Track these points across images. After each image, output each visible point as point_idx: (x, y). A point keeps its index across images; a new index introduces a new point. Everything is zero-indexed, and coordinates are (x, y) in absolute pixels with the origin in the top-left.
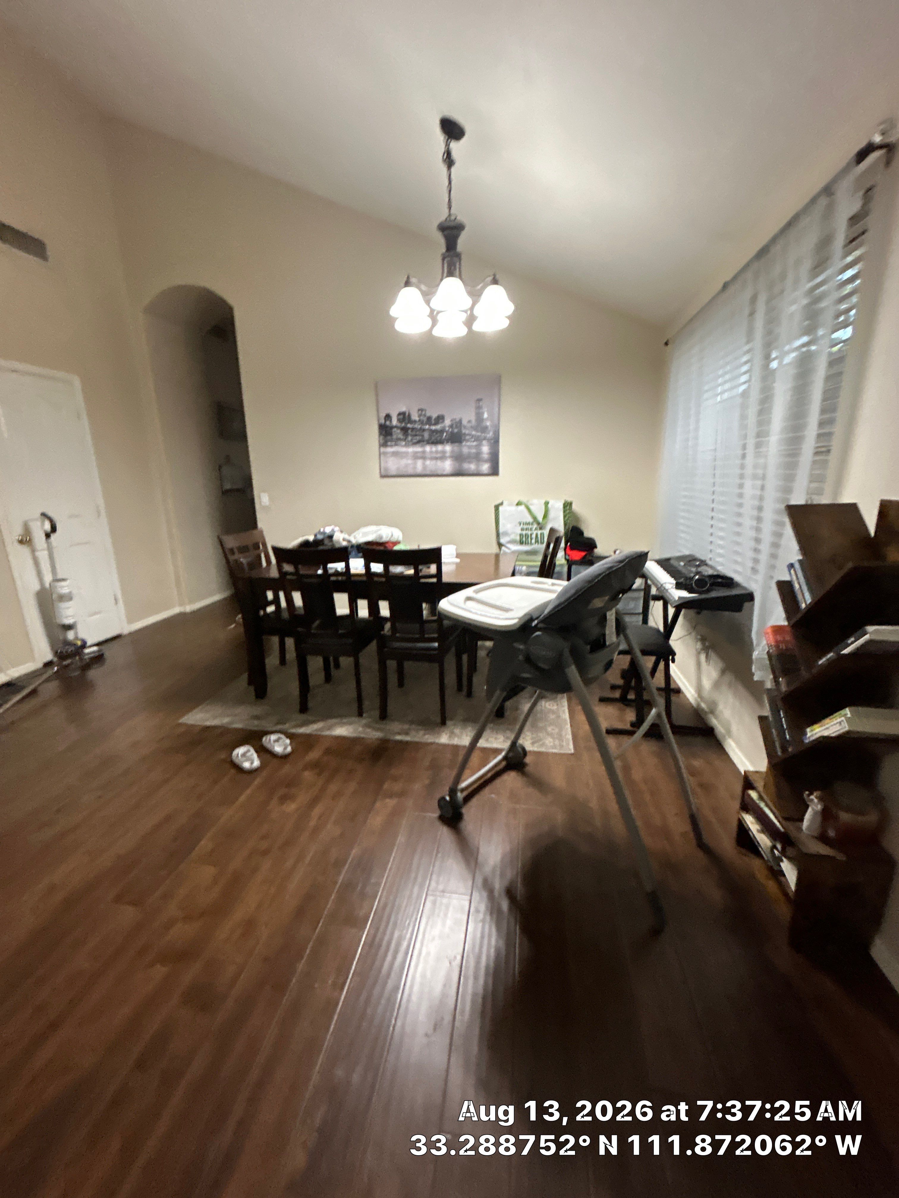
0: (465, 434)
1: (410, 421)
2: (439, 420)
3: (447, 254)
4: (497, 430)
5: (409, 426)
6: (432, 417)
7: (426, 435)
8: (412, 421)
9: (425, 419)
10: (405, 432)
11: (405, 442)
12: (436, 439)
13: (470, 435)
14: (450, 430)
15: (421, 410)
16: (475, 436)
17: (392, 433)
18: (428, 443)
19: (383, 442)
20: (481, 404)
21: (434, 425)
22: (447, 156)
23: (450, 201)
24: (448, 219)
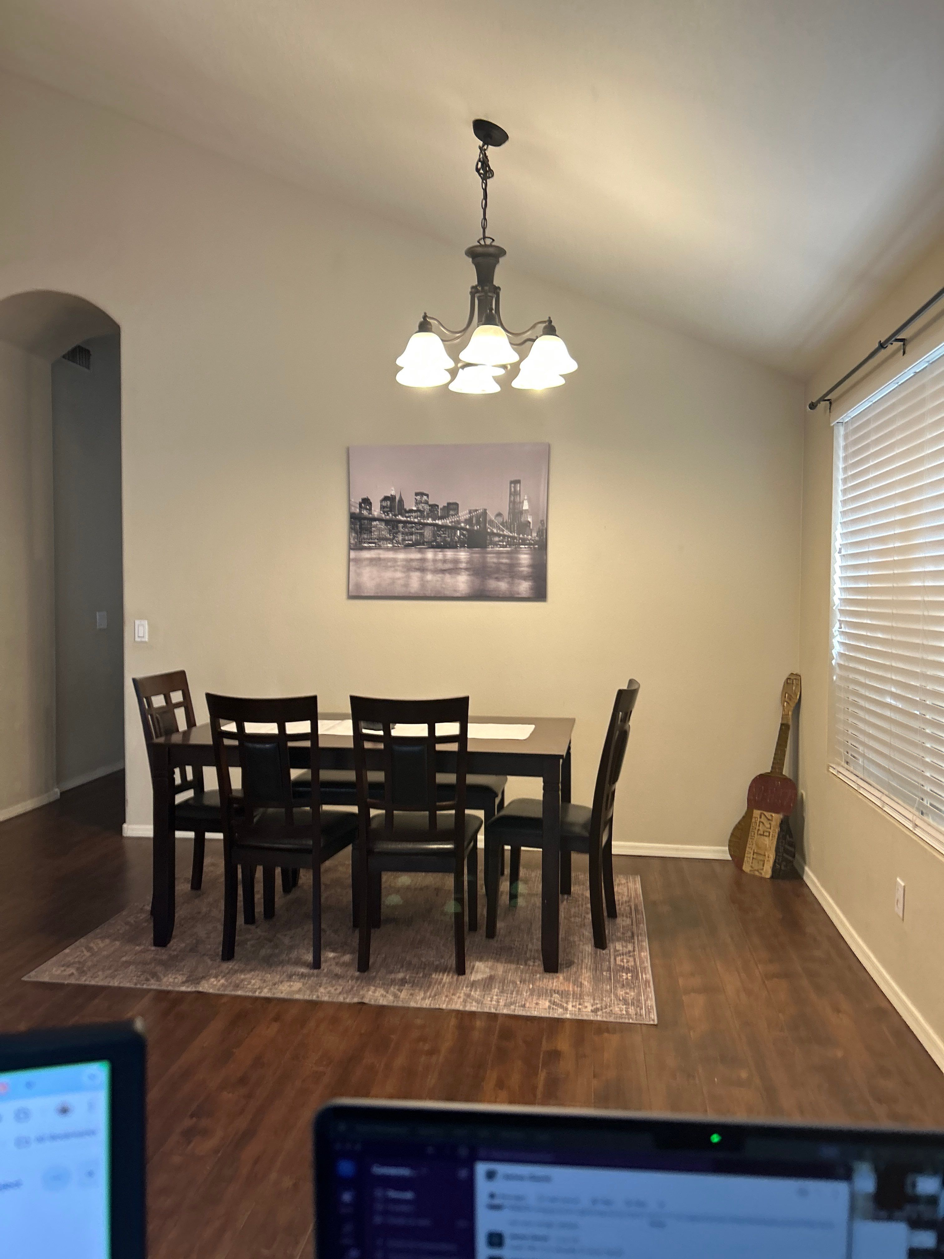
0: (493, 534)
1: (403, 511)
2: (448, 512)
3: (479, 288)
4: (544, 528)
5: (400, 517)
6: (438, 506)
7: (428, 533)
8: (405, 510)
9: (427, 508)
10: (393, 529)
11: (393, 543)
12: (444, 540)
13: (499, 535)
14: (468, 527)
15: (422, 494)
16: (509, 537)
17: (371, 528)
18: (430, 546)
19: (356, 543)
20: (518, 489)
21: (441, 518)
22: (482, 165)
23: (485, 219)
24: (482, 242)
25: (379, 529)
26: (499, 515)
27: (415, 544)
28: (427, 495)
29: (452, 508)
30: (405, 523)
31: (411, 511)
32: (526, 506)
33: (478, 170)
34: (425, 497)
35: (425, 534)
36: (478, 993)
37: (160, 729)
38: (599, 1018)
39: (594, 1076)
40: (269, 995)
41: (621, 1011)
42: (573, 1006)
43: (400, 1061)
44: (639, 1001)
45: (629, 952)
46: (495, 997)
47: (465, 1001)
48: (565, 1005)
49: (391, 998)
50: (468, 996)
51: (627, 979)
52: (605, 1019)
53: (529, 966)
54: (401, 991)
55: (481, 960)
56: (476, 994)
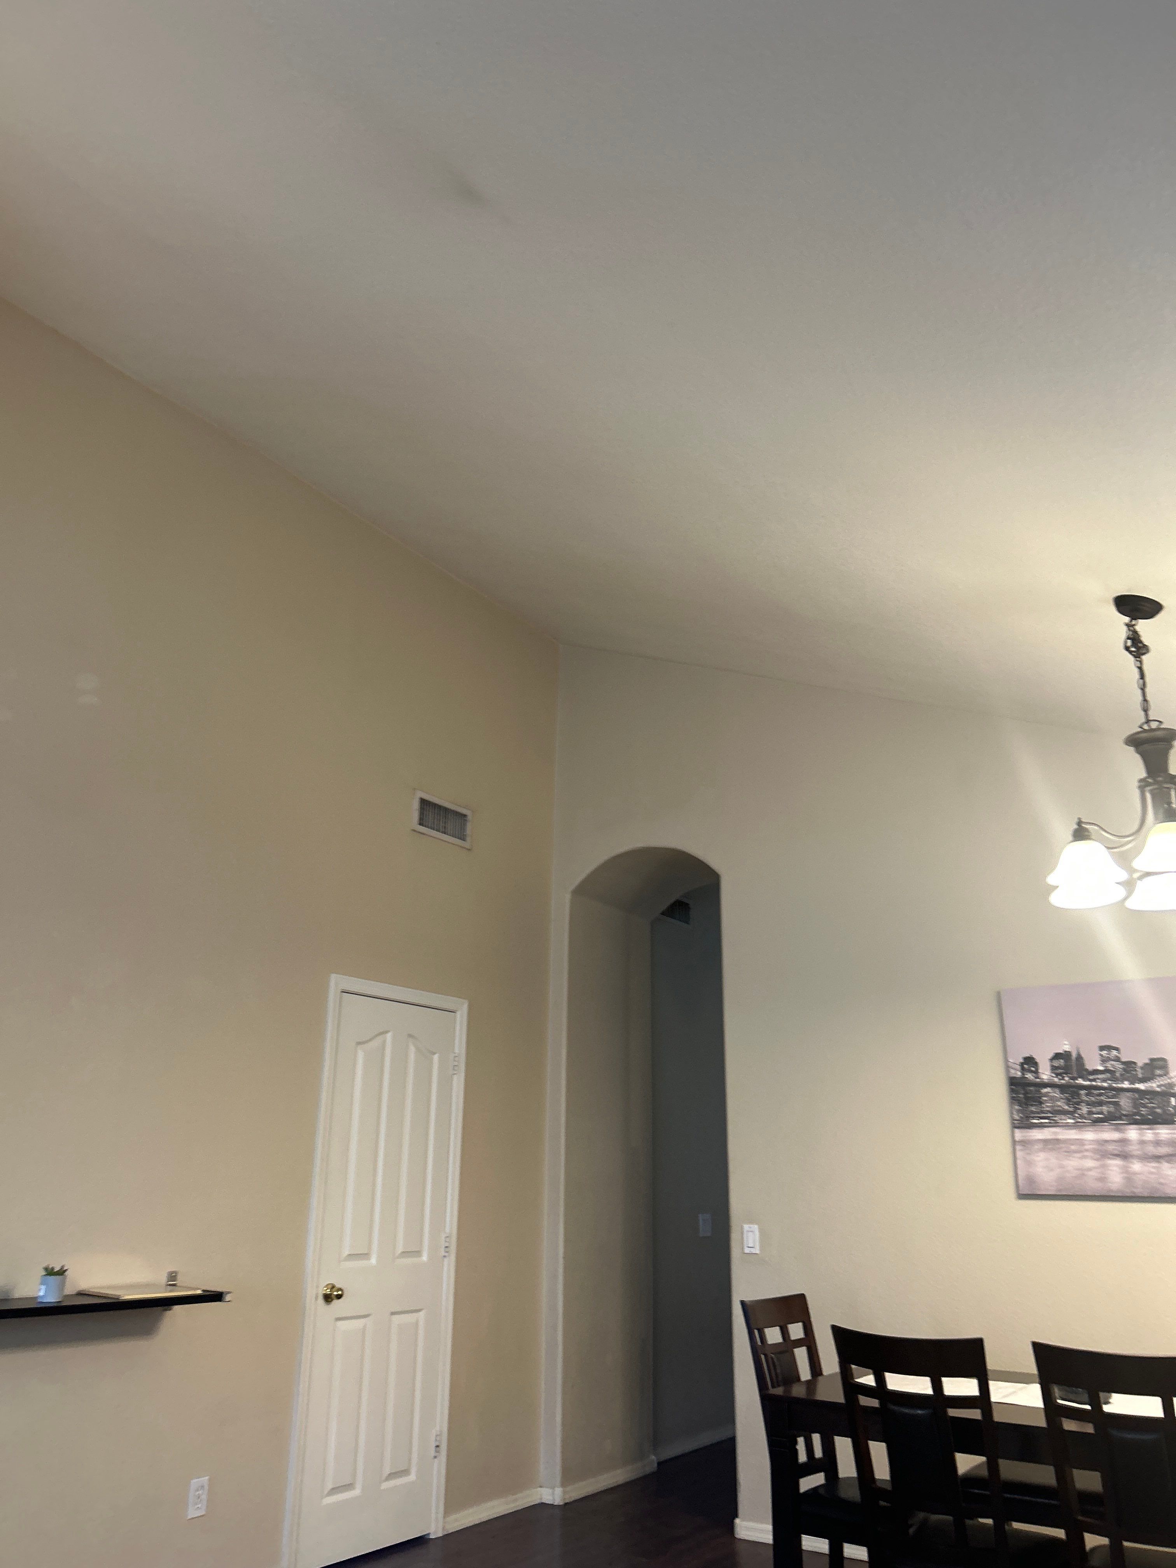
1: (1084, 1073)
2: (1153, 1072)
3: (1150, 780)
5: (1080, 1081)
6: (1135, 1063)
7: (1125, 1102)
8: (1087, 1070)
9: (1119, 1066)
10: (1072, 1096)
11: (1073, 1119)
12: (1152, 1112)
15: (1109, 1048)
17: (1040, 1098)
18: (1132, 1121)
19: (1021, 1117)
21: (1143, 1080)
22: (1133, 643)
23: (1145, 700)
24: (1146, 727)
25: (1053, 1098)
27: (1108, 1119)
28: (1117, 1049)
29: (1158, 1065)
30: (1089, 1088)
31: (1096, 1072)
33: (1127, 649)
34: (1114, 1053)
35: (1121, 1104)
37: (776, 1374)
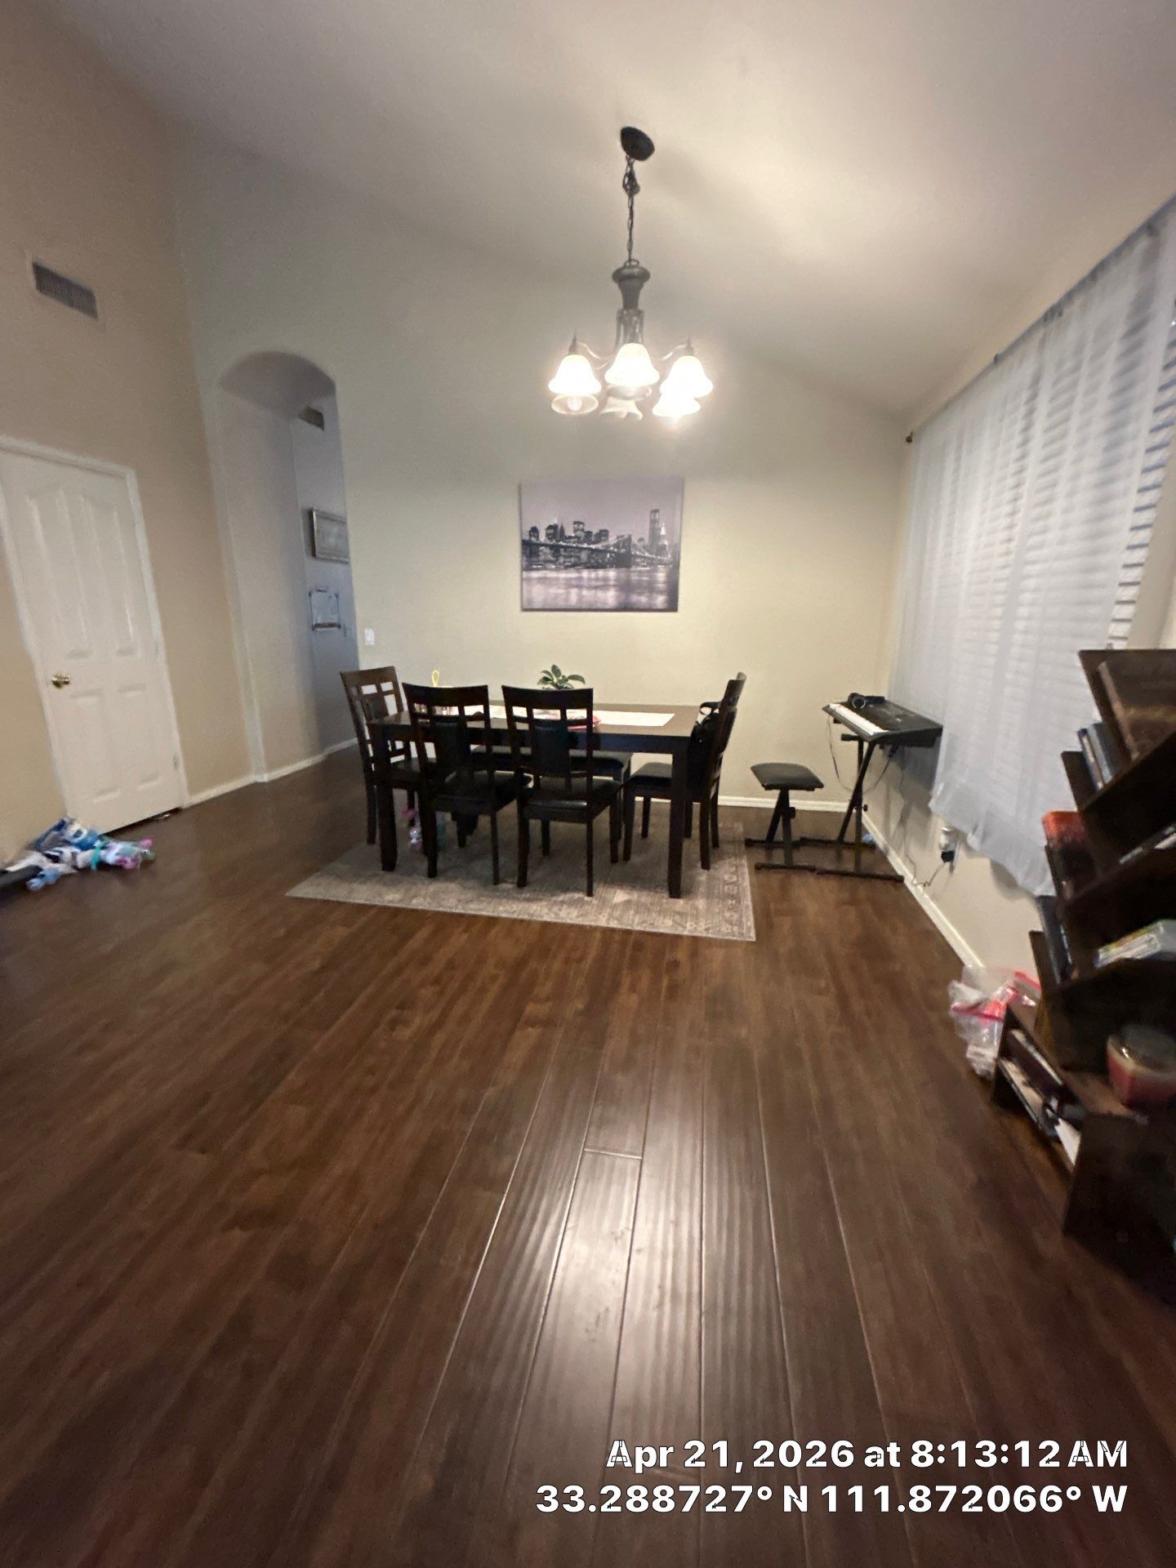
0: (634, 556)
1: (563, 537)
2: (600, 538)
3: (625, 312)
4: (678, 551)
6: (592, 533)
7: (584, 556)
8: (566, 537)
9: (583, 534)
10: (556, 551)
11: (555, 565)
12: (597, 562)
13: (641, 557)
14: (616, 550)
15: (578, 523)
16: (648, 558)
17: (539, 551)
19: (527, 565)
20: (657, 517)
21: (594, 543)
22: (629, 180)
23: (630, 240)
24: (628, 264)
25: (545, 553)
26: (641, 540)
27: (574, 566)
28: (583, 523)
29: (603, 534)
30: (566, 548)
31: (570, 537)
32: (663, 532)
33: (624, 186)
34: (581, 526)
35: (581, 557)
36: (618, 912)
37: (370, 712)
38: (710, 935)
39: (705, 984)
40: (462, 911)
41: (727, 929)
42: (691, 925)
43: (557, 966)
44: (741, 922)
45: (734, 883)
46: (631, 917)
47: (608, 919)
48: (684, 924)
49: (553, 916)
50: (611, 916)
51: (732, 904)
52: (714, 936)
53: (657, 892)
54: (560, 910)
55: (621, 888)
56: (617, 913)
